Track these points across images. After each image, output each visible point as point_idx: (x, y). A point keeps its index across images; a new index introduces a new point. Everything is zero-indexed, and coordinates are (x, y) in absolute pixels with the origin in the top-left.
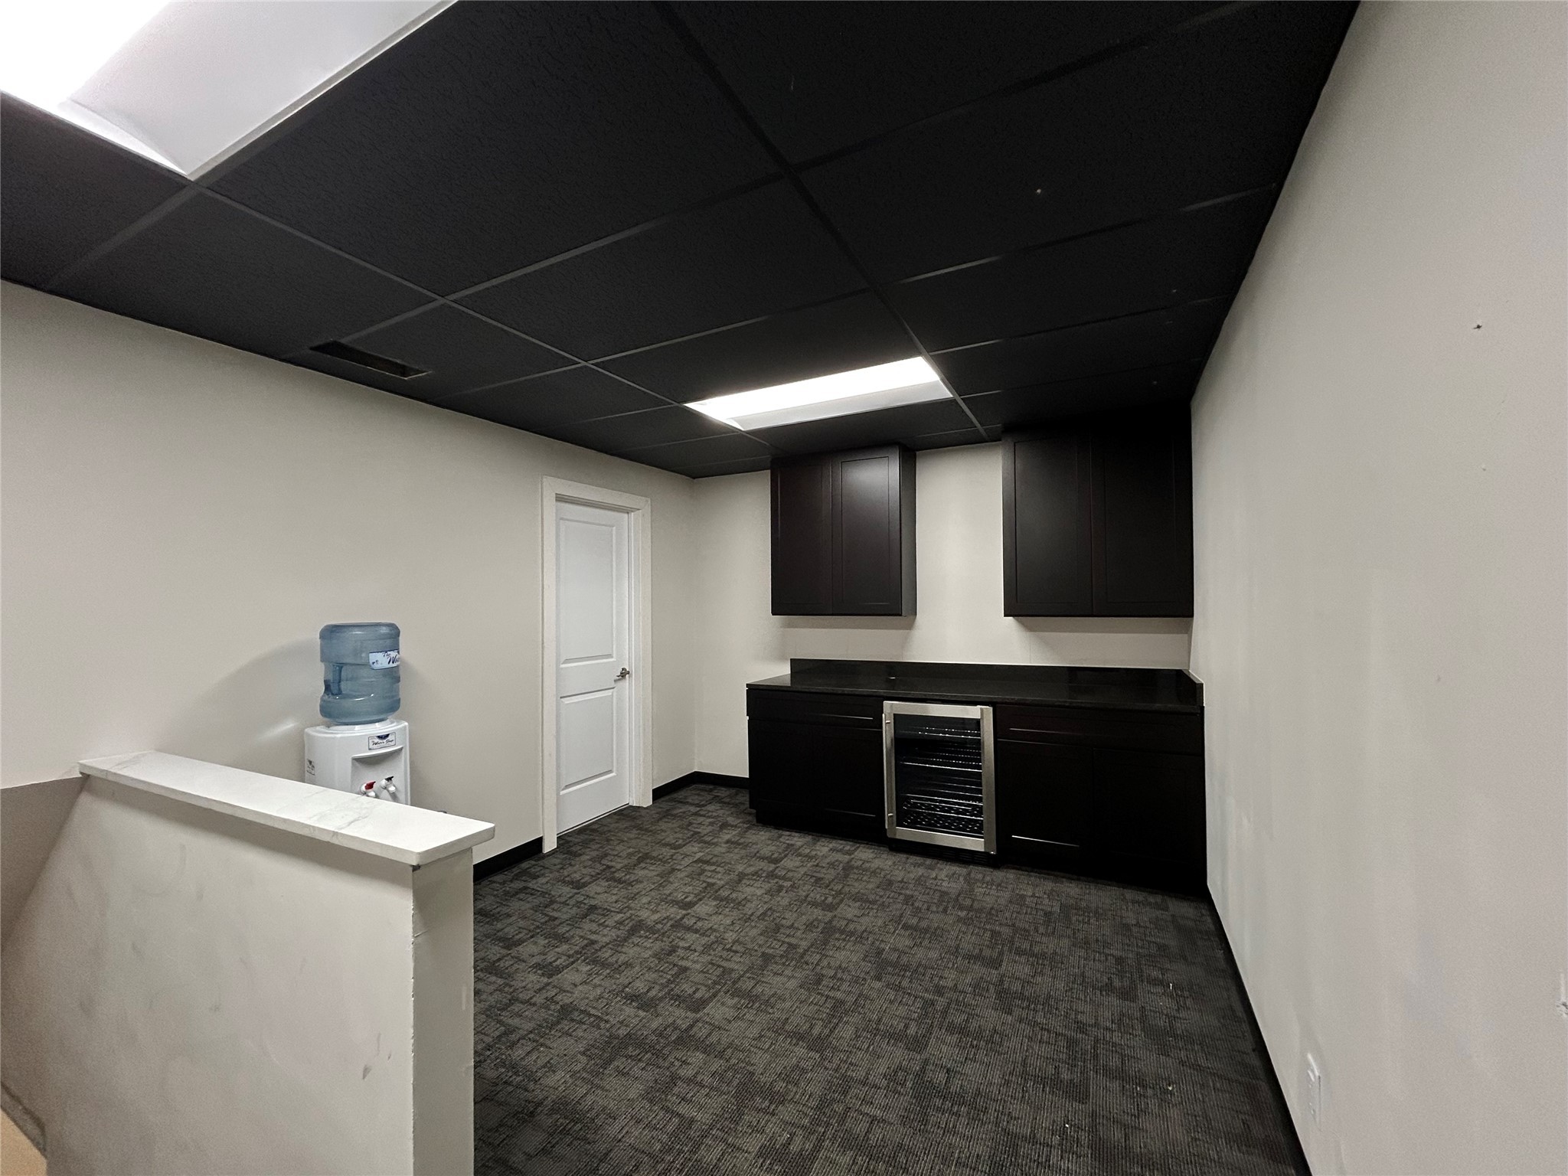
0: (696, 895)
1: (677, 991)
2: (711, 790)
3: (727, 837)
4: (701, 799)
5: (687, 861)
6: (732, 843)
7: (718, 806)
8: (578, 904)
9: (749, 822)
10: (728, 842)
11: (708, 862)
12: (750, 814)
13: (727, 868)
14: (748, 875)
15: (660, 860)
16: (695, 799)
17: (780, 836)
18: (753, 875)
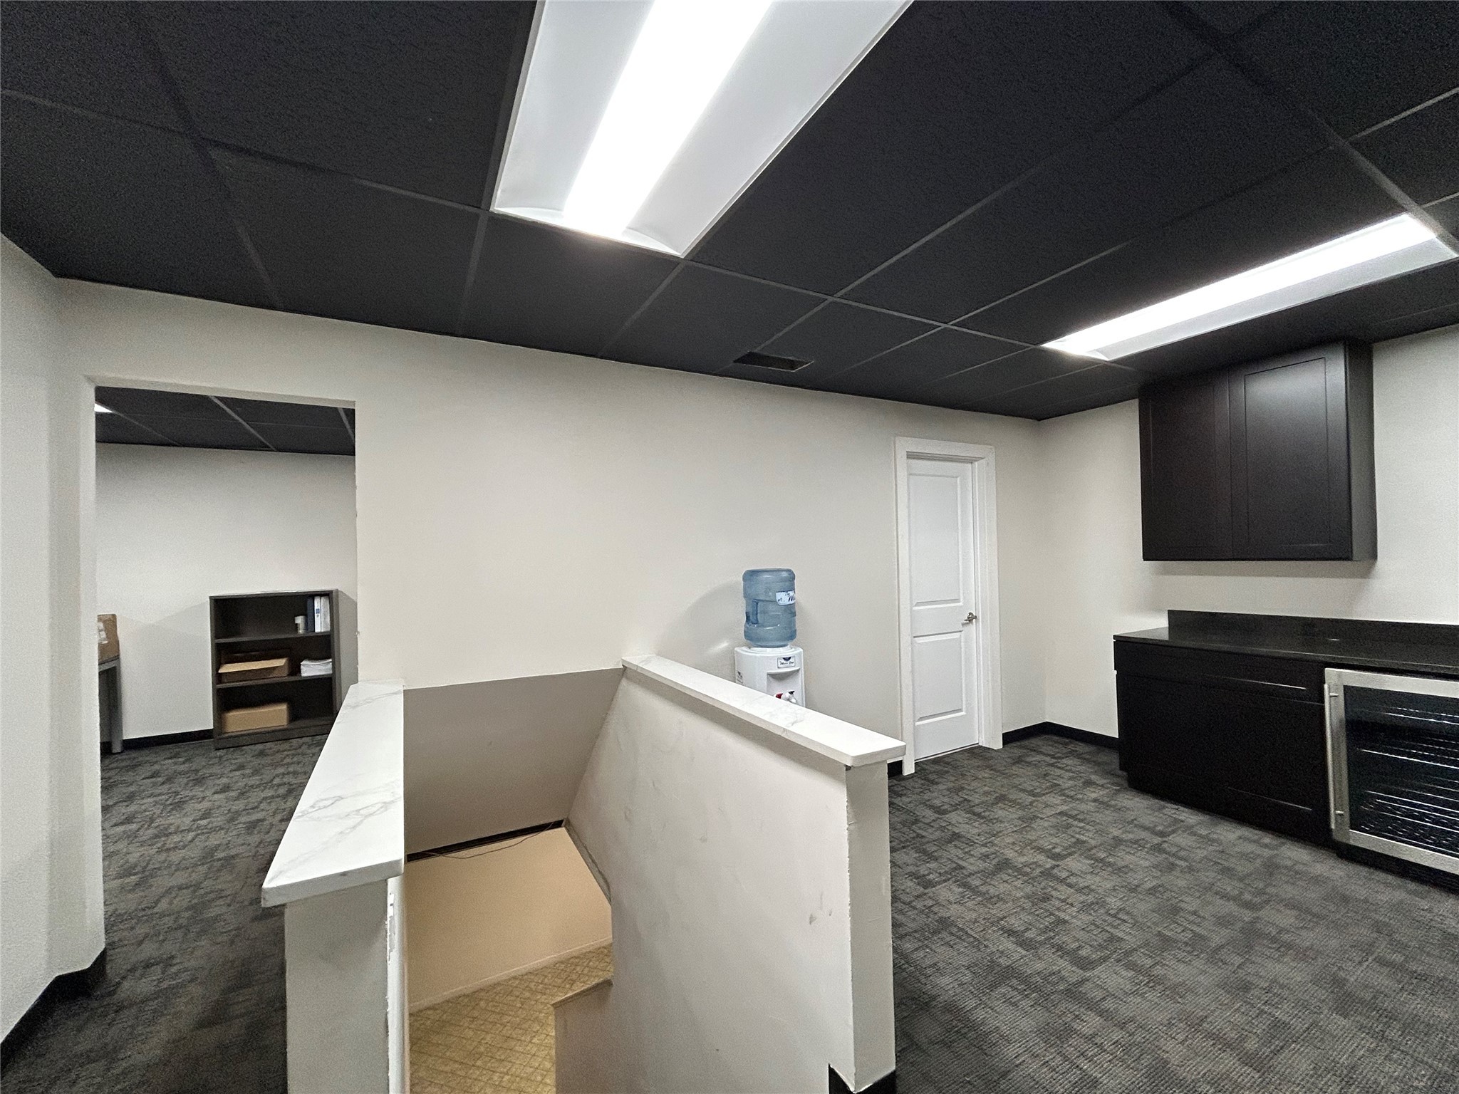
0: (1066, 849)
1: (1056, 940)
2: (1067, 744)
3: (1094, 796)
4: (1057, 750)
5: (1049, 812)
6: (1102, 803)
7: (1076, 761)
8: (942, 829)
9: (1117, 784)
10: (1095, 800)
11: (1074, 818)
12: (1118, 776)
13: (1097, 827)
14: (1126, 841)
15: (1019, 804)
16: (1051, 750)
17: (1164, 807)
18: (1135, 843)
